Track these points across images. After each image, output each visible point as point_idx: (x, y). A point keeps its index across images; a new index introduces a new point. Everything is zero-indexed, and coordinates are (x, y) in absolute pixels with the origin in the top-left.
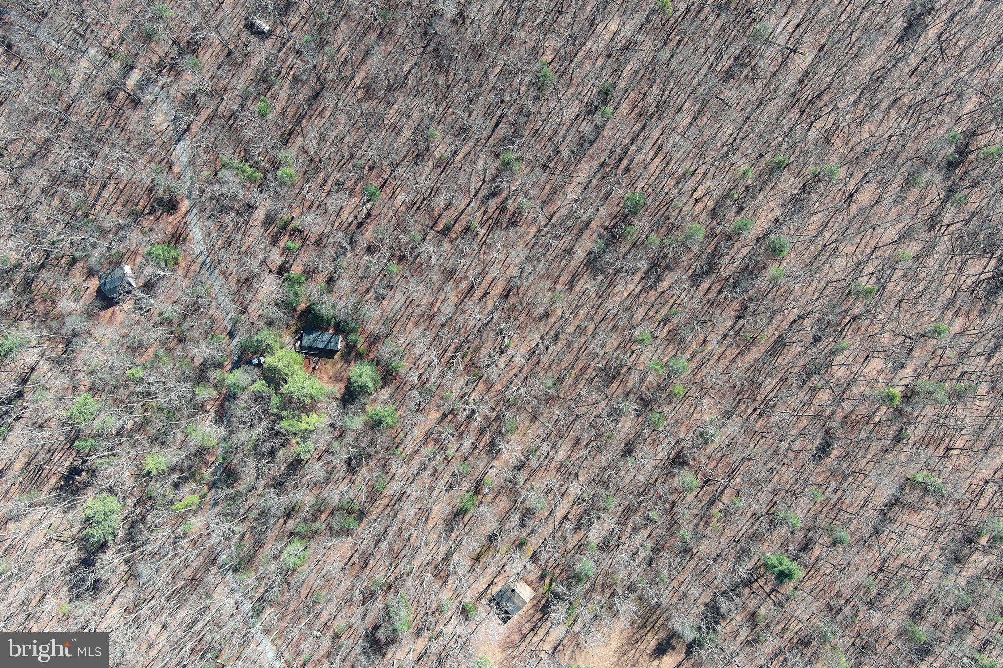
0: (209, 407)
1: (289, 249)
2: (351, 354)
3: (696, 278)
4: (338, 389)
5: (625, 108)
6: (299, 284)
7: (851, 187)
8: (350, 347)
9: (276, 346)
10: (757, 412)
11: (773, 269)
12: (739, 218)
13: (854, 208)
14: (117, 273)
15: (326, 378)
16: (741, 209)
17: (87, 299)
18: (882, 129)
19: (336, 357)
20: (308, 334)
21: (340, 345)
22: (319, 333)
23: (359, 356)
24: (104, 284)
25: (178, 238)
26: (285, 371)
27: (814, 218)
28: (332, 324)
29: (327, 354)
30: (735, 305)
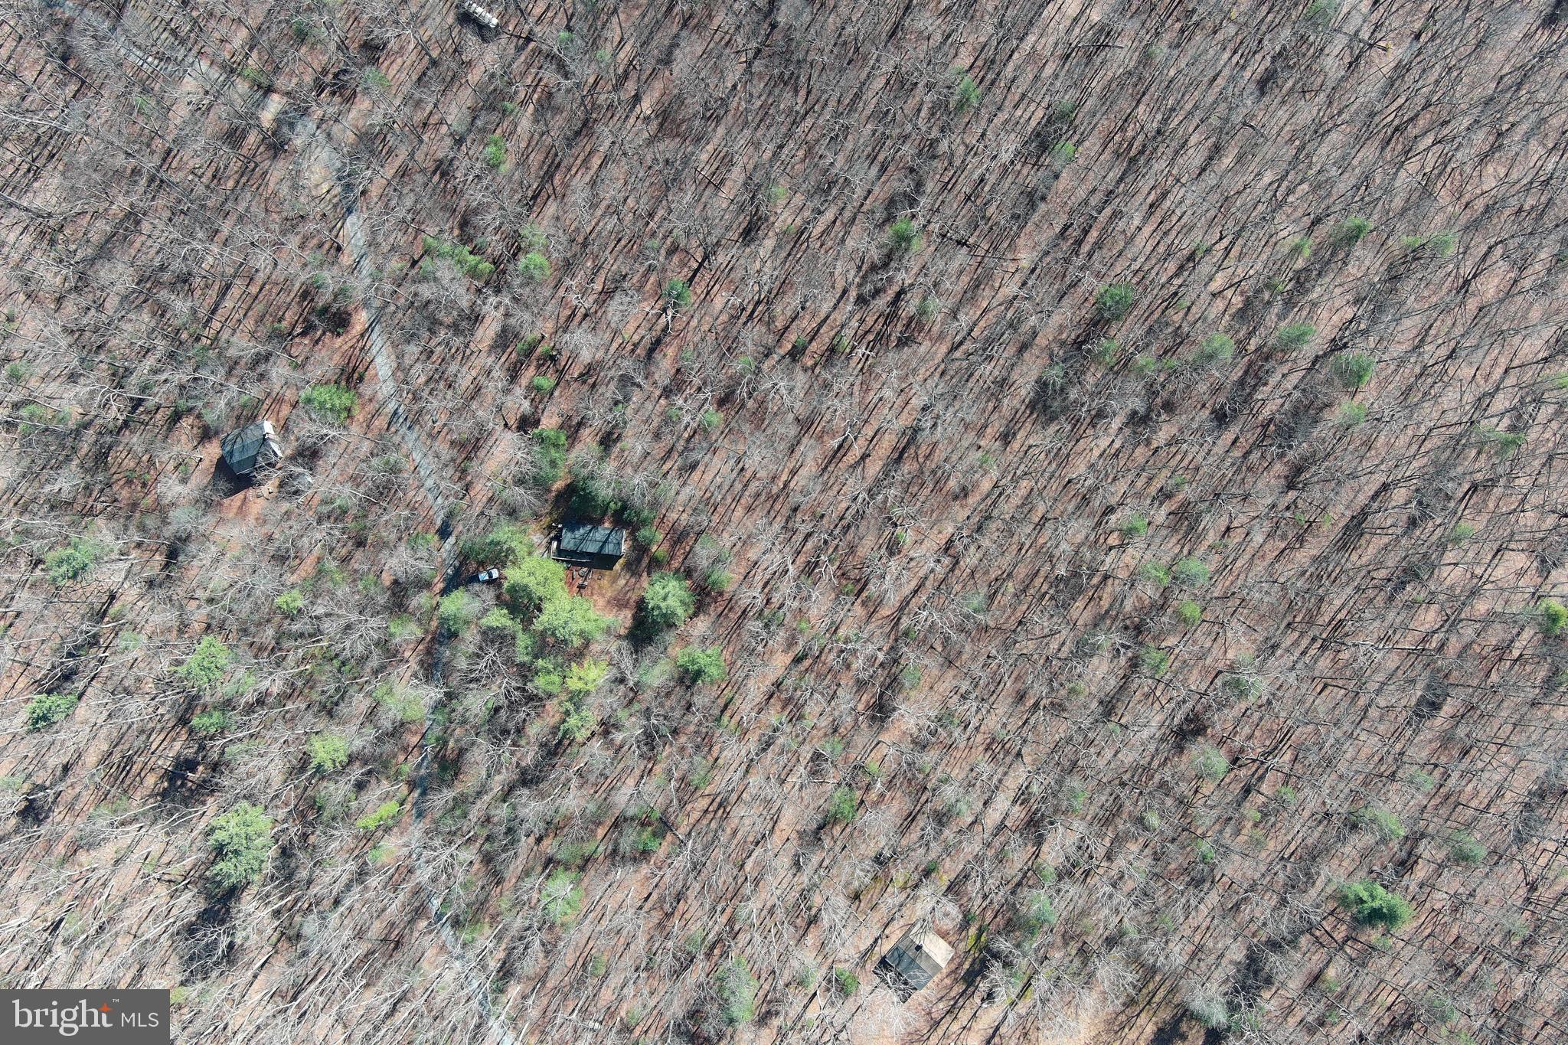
0: (407, 654)
1: (539, 389)
2: (642, 561)
4: (624, 619)
5: (1092, 144)
6: (556, 446)
7: (1467, 270)
8: (641, 549)
9: (521, 550)
10: (1318, 645)
11: (1344, 408)
12: (1283, 324)
13: (1472, 304)
14: (252, 434)
15: (601, 602)
16: (1286, 311)
17: (200, 478)
18: (1516, 172)
19: (617, 567)
20: (572, 530)
21: (624, 547)
22: (589, 527)
23: (655, 564)
24: (231, 453)
25: (351, 376)
26: (540, 591)
27: (1407, 323)
28: (610, 512)
29: (603, 561)
30: (1279, 468)
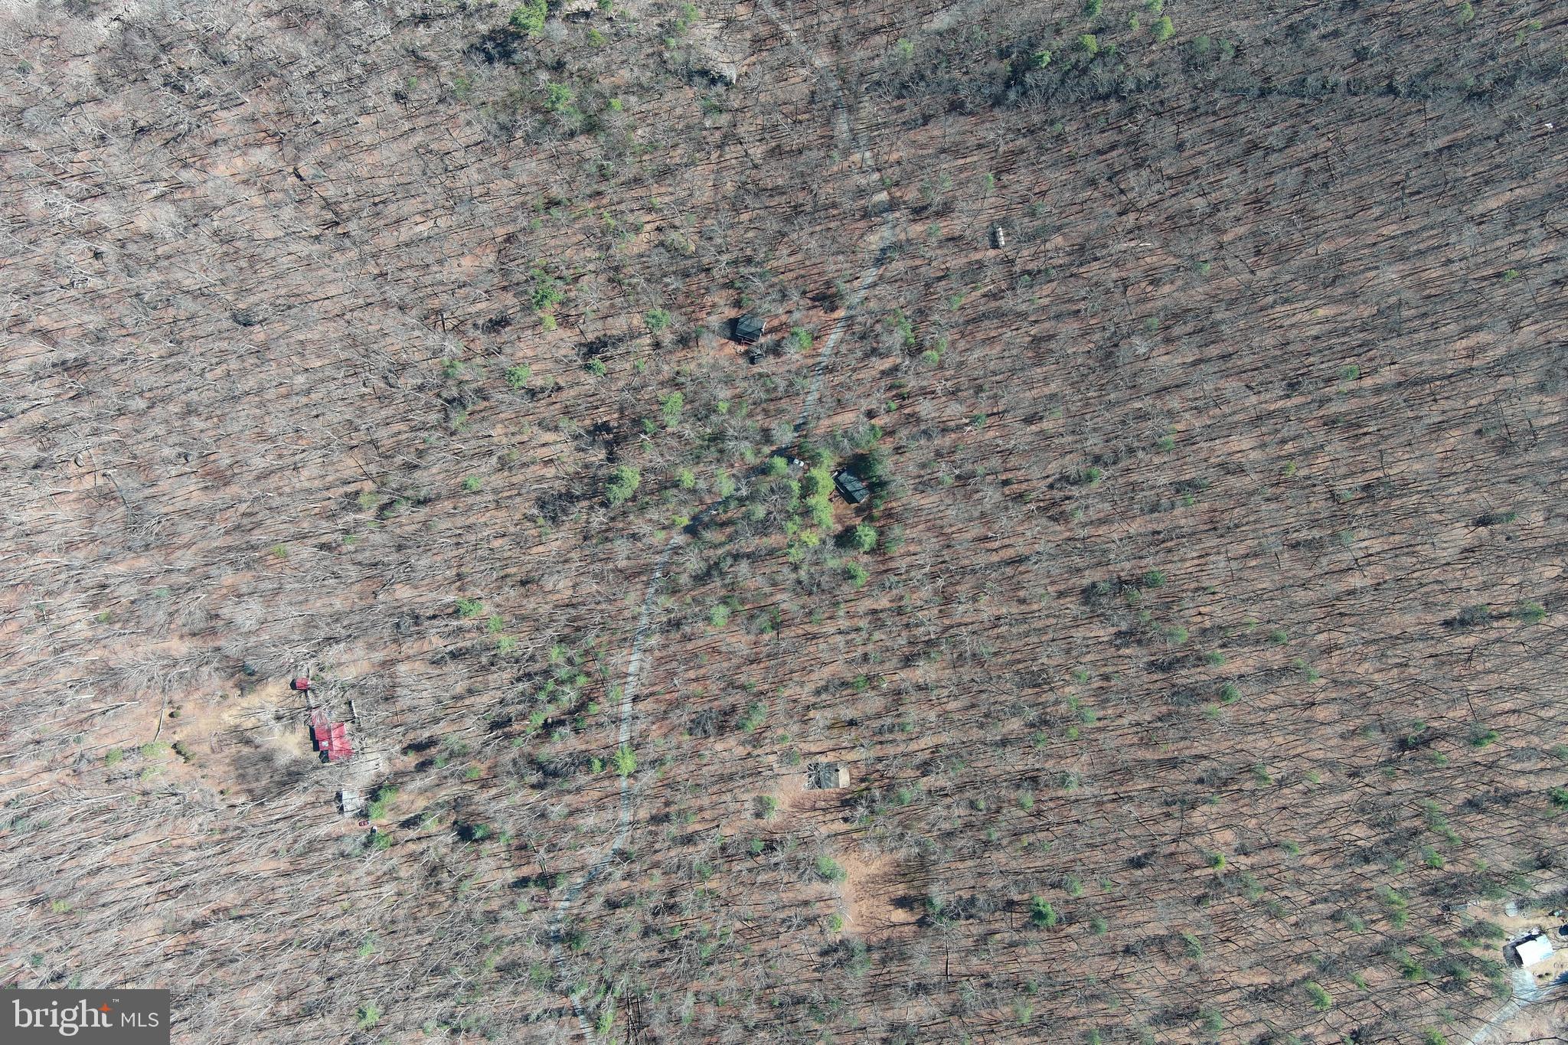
2: (866, 513)
3: (1153, 666)
4: (839, 528)
5: (1205, 506)
6: (874, 433)
7: (1319, 697)
8: (869, 506)
9: (825, 464)
11: (1212, 707)
12: (1219, 651)
13: (1308, 713)
15: (835, 513)
16: (1223, 646)
17: (718, 318)
18: (1376, 676)
19: (853, 505)
20: (849, 473)
21: (863, 500)
22: (857, 479)
23: (870, 519)
24: (741, 321)
26: (817, 487)
27: (1272, 696)
28: (872, 481)
29: (849, 497)
30: (1164, 709)
